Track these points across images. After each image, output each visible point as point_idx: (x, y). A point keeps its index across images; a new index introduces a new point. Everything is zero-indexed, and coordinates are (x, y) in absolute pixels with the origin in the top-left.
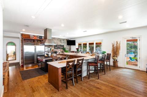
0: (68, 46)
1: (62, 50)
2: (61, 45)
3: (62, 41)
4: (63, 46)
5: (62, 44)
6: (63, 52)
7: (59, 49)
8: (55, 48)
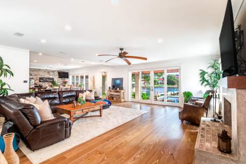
0: (60, 79)
1: (50, 84)
2: (49, 78)
3: (51, 73)
4: (53, 79)
5: (51, 77)
6: (51, 86)
7: (47, 83)
8: (40, 81)
